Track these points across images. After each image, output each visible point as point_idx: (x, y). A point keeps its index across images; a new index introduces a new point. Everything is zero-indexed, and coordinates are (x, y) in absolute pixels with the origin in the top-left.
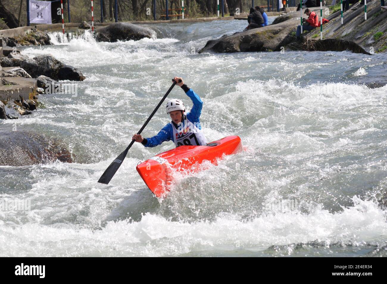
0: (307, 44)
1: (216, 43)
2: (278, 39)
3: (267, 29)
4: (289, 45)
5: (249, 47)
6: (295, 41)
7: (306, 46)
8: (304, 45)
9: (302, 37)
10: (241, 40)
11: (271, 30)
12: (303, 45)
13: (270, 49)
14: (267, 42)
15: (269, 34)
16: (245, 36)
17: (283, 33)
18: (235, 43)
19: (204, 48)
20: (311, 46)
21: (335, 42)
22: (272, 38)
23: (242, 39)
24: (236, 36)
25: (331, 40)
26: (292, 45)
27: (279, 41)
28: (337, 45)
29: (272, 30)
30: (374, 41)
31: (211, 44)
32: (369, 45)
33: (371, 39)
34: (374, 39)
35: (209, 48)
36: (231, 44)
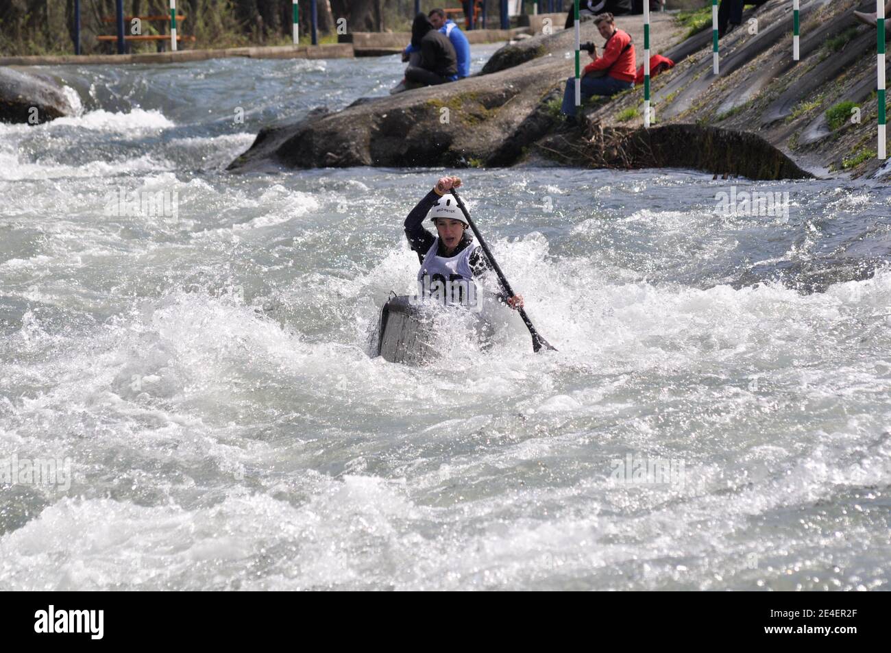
0: (599, 141)
1: (292, 135)
2: (500, 125)
3: (464, 91)
4: (540, 143)
5: (404, 151)
6: (560, 132)
7: (594, 149)
8: (591, 146)
9: (584, 118)
10: (374, 126)
11: (478, 94)
12: (586, 144)
13: (475, 157)
14: (464, 135)
15: (472, 106)
16: (390, 113)
17: (518, 103)
18: (354, 138)
19: (247, 152)
20: (612, 147)
21: (694, 135)
22: (481, 119)
23: (379, 122)
24: (358, 111)
25: (681, 128)
26: (548, 144)
27: (504, 132)
28: (702, 145)
29: (483, 94)
30: (827, 133)
31: (274, 139)
32: (808, 146)
33: (815, 126)
34: (828, 126)
35: (267, 152)
36: (342, 141)
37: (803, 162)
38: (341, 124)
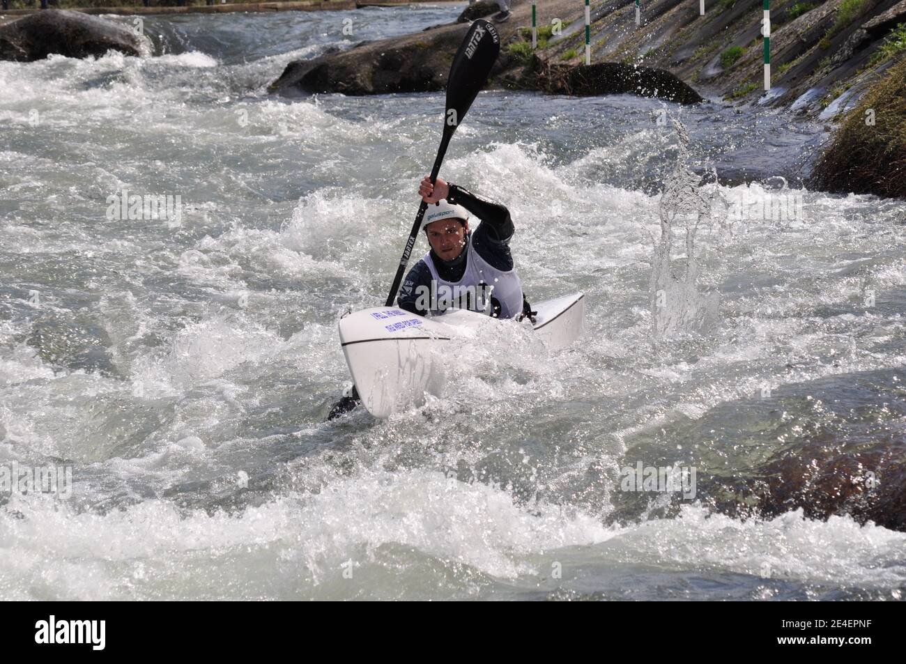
5: (398, 81)
8: (541, 79)
10: (375, 62)
19: (278, 80)
20: (557, 79)
21: (620, 71)
23: (379, 59)
24: (362, 50)
25: (609, 66)
26: (508, 77)
30: (721, 71)
31: (299, 72)
32: (707, 80)
33: (712, 65)
34: (721, 65)
35: (293, 82)
36: (350, 74)
37: (703, 92)
38: (349, 60)
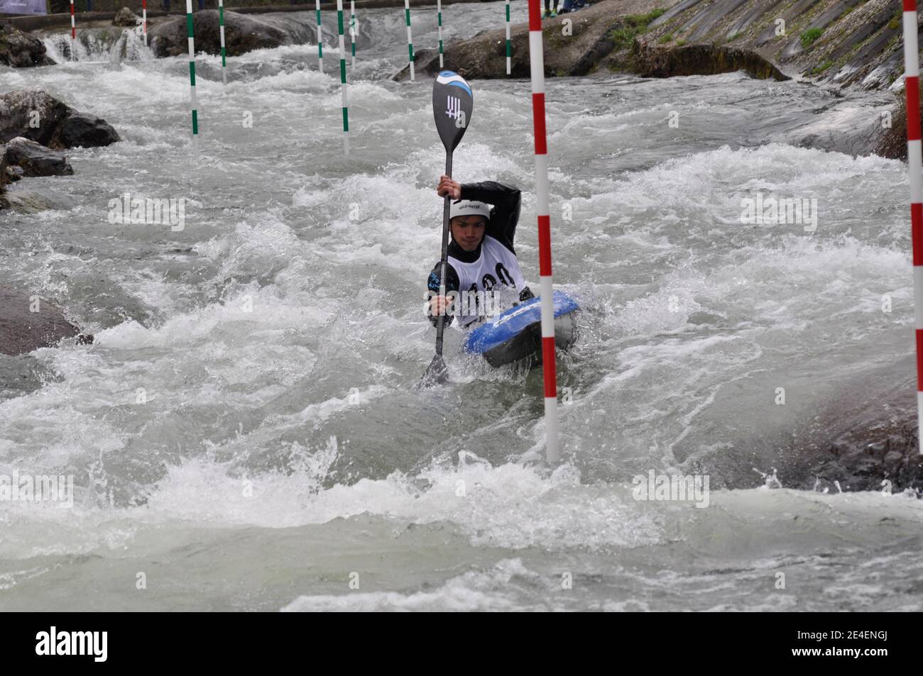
0: (646, 57)
1: (435, 56)
2: (579, 47)
4: (607, 59)
7: (643, 62)
9: (635, 42)
10: (492, 49)
12: (638, 59)
13: (561, 70)
14: (554, 54)
16: (502, 41)
17: (591, 32)
18: (478, 58)
19: (405, 69)
21: (711, 53)
22: (565, 43)
23: (496, 46)
24: (481, 39)
25: (702, 48)
26: (611, 60)
27: (582, 52)
28: (717, 59)
30: (801, 50)
31: (424, 59)
32: (789, 59)
33: (794, 45)
34: (801, 45)
36: (471, 60)
37: (785, 70)
38: (469, 48)
